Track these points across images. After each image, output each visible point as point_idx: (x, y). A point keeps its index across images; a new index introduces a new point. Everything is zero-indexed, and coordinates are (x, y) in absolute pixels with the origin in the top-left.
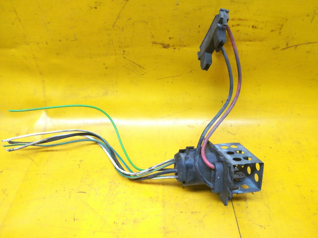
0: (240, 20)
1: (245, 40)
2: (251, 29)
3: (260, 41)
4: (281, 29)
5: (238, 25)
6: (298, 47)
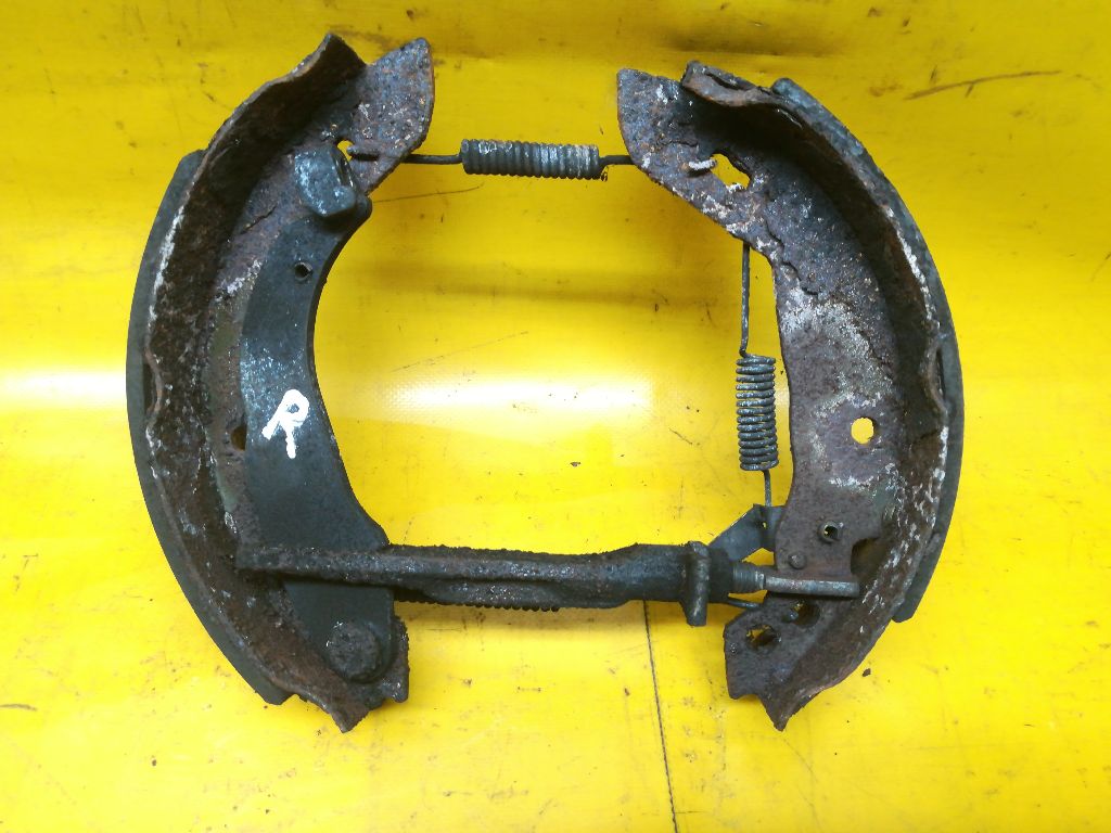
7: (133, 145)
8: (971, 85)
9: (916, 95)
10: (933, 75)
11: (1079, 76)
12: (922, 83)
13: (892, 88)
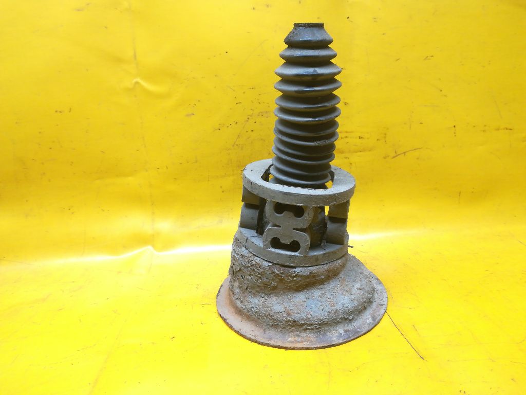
0: (347, 132)
1: (356, 152)
2: (358, 141)
3: (370, 151)
4: (385, 137)
5: (346, 137)
6: (407, 154)
7: (223, 192)
8: (405, 153)
9: (394, 157)
10: (396, 152)
11: (427, 148)
12: (394, 154)
13: (388, 156)
